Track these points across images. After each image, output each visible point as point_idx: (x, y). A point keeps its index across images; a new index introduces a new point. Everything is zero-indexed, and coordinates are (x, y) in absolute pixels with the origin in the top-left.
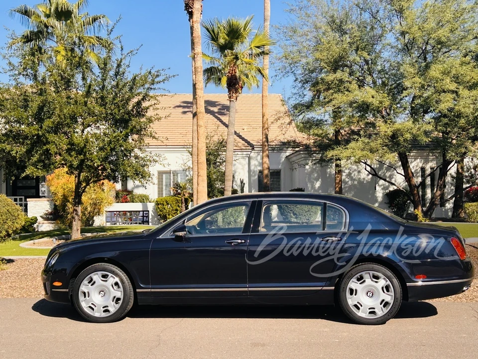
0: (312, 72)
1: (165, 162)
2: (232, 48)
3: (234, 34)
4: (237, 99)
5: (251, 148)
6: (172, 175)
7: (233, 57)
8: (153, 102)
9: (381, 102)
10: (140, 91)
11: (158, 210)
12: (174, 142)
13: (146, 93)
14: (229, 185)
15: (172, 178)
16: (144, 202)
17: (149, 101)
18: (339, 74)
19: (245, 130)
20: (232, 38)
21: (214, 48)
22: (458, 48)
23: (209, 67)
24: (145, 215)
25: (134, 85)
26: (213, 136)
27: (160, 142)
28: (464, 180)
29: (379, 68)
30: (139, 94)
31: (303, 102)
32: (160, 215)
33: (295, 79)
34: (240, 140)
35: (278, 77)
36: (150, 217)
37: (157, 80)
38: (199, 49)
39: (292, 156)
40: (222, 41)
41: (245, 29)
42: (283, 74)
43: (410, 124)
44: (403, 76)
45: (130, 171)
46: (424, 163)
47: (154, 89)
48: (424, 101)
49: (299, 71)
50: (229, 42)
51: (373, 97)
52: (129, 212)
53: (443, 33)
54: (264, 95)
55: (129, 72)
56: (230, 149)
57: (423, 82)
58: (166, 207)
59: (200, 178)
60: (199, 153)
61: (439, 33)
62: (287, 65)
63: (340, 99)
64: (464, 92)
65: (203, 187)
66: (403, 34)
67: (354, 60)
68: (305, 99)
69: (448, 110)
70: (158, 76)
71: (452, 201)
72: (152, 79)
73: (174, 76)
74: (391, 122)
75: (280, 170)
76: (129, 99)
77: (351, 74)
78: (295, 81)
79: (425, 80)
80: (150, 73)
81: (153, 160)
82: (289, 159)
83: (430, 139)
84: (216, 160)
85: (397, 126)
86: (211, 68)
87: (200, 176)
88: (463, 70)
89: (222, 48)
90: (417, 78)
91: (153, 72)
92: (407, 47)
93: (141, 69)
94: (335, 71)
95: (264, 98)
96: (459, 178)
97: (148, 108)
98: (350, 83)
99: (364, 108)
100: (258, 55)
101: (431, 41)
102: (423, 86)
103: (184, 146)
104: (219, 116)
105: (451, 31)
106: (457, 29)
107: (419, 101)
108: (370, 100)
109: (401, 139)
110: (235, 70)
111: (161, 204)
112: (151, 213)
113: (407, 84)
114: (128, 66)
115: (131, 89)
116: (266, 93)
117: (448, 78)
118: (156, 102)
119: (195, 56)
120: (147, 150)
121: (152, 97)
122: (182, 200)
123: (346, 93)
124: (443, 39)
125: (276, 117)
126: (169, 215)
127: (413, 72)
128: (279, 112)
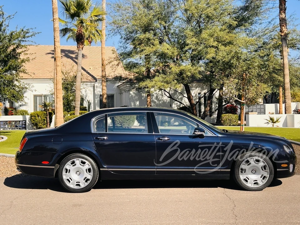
0: (131, 33)
1: (33, 89)
2: (79, 16)
3: (80, 7)
4: (82, 49)
5: (94, 80)
6: (43, 97)
7: (80, 21)
8: (24, 49)
9: (173, 53)
10: (14, 42)
11: (32, 120)
12: (44, 76)
13: (19, 43)
14: (78, 104)
15: (43, 99)
16: (24, 115)
17: (21, 48)
18: (147, 35)
19: (92, 69)
20: (78, 10)
21: (67, 15)
22: (219, 20)
23: (64, 28)
24: (23, 123)
25: (12, 38)
26: (70, 73)
27: (30, 76)
28: (223, 100)
29: (172, 31)
30: (14, 44)
31: (126, 51)
32: (33, 123)
33: (121, 37)
34: (89, 75)
35: (110, 35)
36: (27, 124)
37: (27, 35)
38: (56, 16)
39: (121, 85)
40: (72, 11)
41: (87, 4)
42: (113, 34)
43: (190, 67)
44: (186, 37)
45: (9, 94)
46: (201, 90)
47: (25, 41)
48: (199, 52)
49: (123, 32)
50: (77, 12)
51: (168, 49)
52: (14, 121)
53: (210, 11)
54: (103, 47)
55: (8, 30)
56: (78, 81)
57: (198, 41)
58: (37, 118)
59: (58, 99)
60: (57, 83)
61: (207, 10)
62: (115, 28)
63: (148, 50)
64: (222, 48)
65: (60, 105)
66: (186, 10)
67: (157, 26)
68: (127, 50)
69: (212, 58)
70: (28, 33)
71: (216, 113)
72: (24, 34)
73: (38, 33)
74: (178, 65)
75: (114, 94)
76: (7, 47)
77: (155, 35)
78: (121, 38)
79: (199, 39)
80: (23, 30)
81: (25, 87)
82: (119, 88)
83: (201, 76)
84: (72, 88)
85: (182, 68)
86: (66, 29)
87: (58, 98)
88: (221, 34)
89: (73, 16)
90: (194, 38)
91: (25, 30)
92: (188, 19)
93: (17, 28)
94: (145, 33)
95: (103, 49)
96: (220, 99)
97: (20, 53)
98: (154, 40)
99: (163, 56)
100: (96, 21)
101: (203, 16)
102: (198, 43)
103: (50, 79)
104: (75, 60)
105: (215, 10)
106: (218, 8)
107: (195, 53)
108: (166, 51)
109: (184, 75)
110: (81, 30)
111: (34, 116)
112: (27, 122)
113: (188, 41)
114: (8, 26)
115: (10, 40)
116: (104, 46)
117: (212, 38)
118: (25, 49)
119: (54, 20)
120: (21, 81)
121: (23, 46)
122: (47, 114)
123: (152, 46)
124: (210, 14)
125: (109, 61)
126: (39, 123)
127: (192, 34)
128: (111, 58)
